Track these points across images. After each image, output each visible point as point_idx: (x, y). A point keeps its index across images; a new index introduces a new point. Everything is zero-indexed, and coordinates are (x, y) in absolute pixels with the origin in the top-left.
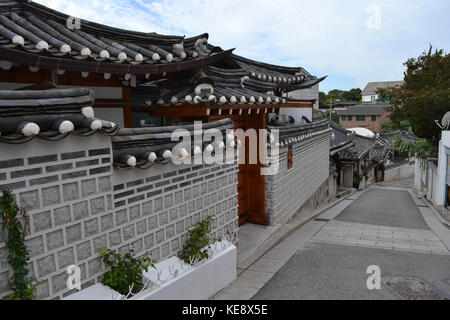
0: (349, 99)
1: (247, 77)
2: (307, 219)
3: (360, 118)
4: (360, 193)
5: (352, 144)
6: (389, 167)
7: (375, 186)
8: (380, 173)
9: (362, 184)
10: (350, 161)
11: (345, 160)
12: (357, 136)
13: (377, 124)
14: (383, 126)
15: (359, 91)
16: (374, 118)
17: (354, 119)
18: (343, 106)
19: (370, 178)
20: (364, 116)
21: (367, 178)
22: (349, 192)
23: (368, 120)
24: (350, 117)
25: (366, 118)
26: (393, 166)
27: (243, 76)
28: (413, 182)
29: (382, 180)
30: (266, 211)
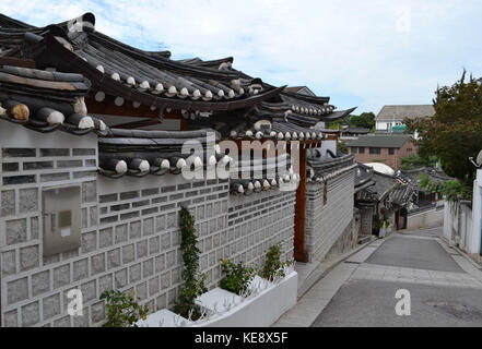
0: (359, 126)
1: (290, 112)
2: (337, 260)
3: (375, 150)
4: (381, 241)
5: (371, 183)
6: (412, 212)
7: (395, 235)
8: (401, 219)
9: (382, 232)
10: (369, 202)
11: (364, 201)
12: (376, 173)
13: (395, 157)
14: (403, 162)
15: (371, 116)
16: (391, 150)
17: (367, 151)
18: (351, 134)
19: (391, 225)
20: (380, 148)
21: (387, 224)
22: (369, 239)
23: (384, 153)
24: (362, 149)
25: (382, 151)
26: (418, 210)
27: (286, 110)
28: (442, 231)
29: (405, 227)
30: (305, 248)
